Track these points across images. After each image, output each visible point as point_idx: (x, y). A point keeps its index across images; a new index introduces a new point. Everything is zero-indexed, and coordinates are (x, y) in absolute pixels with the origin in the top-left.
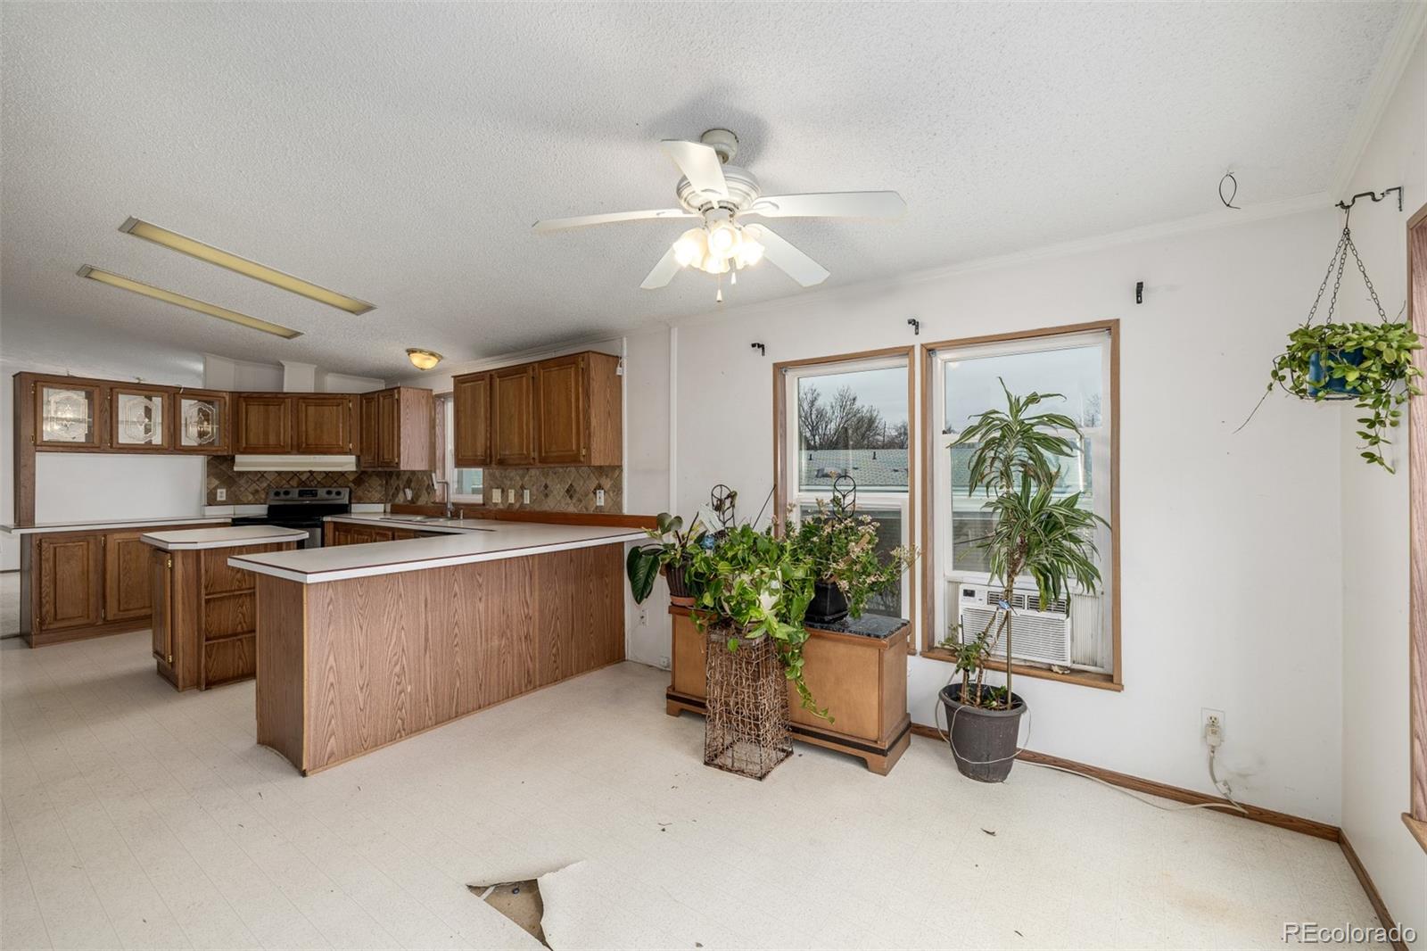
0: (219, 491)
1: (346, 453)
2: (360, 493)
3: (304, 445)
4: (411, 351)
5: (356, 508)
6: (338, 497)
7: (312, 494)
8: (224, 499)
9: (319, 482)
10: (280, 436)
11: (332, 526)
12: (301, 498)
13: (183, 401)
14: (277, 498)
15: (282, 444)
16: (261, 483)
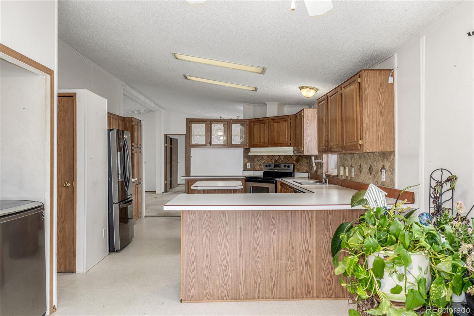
0: (248, 164)
1: (289, 146)
2: (298, 167)
3: (273, 143)
4: (301, 88)
5: (297, 174)
6: (288, 169)
7: (279, 167)
8: (249, 168)
9: (282, 161)
10: (264, 140)
11: (280, 183)
12: (275, 169)
13: (232, 124)
14: (266, 168)
15: (265, 142)
16: (262, 161)
